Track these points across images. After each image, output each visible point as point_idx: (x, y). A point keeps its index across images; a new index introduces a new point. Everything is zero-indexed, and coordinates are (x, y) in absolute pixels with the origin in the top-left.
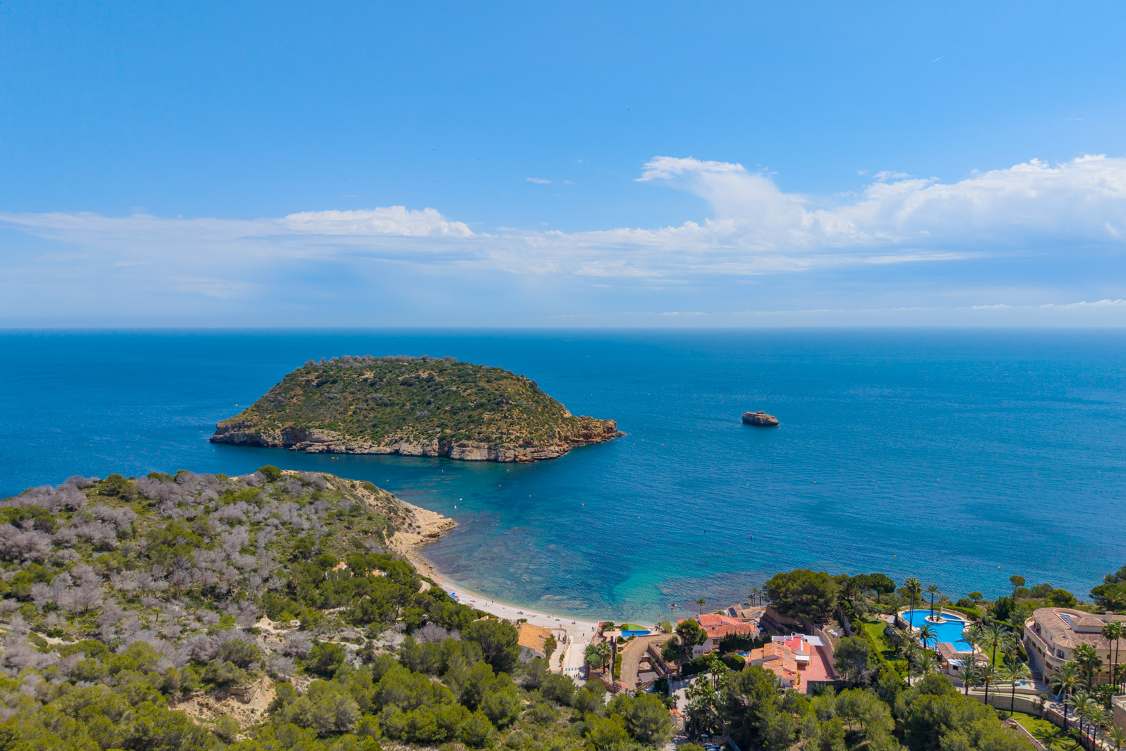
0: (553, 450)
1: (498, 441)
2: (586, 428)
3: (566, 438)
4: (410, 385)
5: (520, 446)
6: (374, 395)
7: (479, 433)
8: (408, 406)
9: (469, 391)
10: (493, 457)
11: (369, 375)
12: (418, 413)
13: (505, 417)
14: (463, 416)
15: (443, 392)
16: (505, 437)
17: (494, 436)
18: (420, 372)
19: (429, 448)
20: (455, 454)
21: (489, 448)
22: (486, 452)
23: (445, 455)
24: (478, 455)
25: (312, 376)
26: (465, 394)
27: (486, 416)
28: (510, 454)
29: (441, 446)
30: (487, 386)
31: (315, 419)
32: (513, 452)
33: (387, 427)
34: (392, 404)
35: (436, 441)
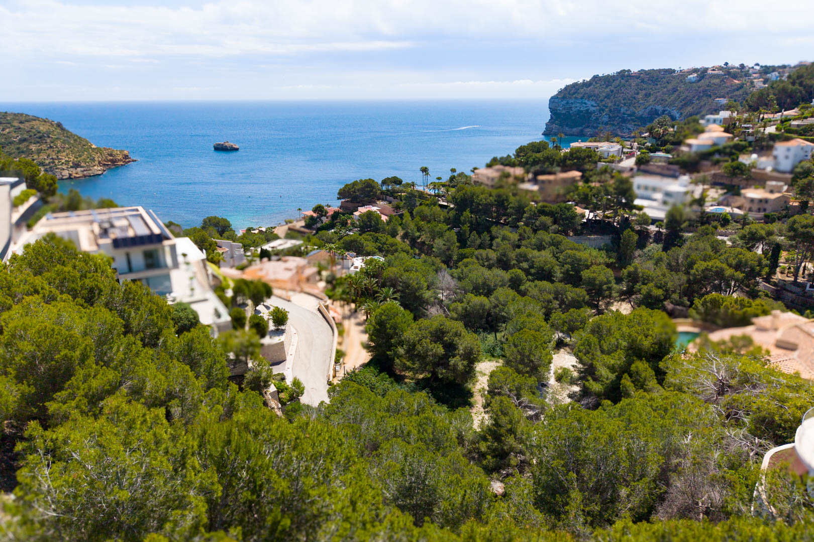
0: (97, 169)
1: (51, 165)
2: (111, 155)
5: (71, 167)
9: (7, 130)
13: (51, 147)
16: (56, 161)
17: (47, 162)
27: (33, 147)
30: (22, 126)
32: (67, 172)
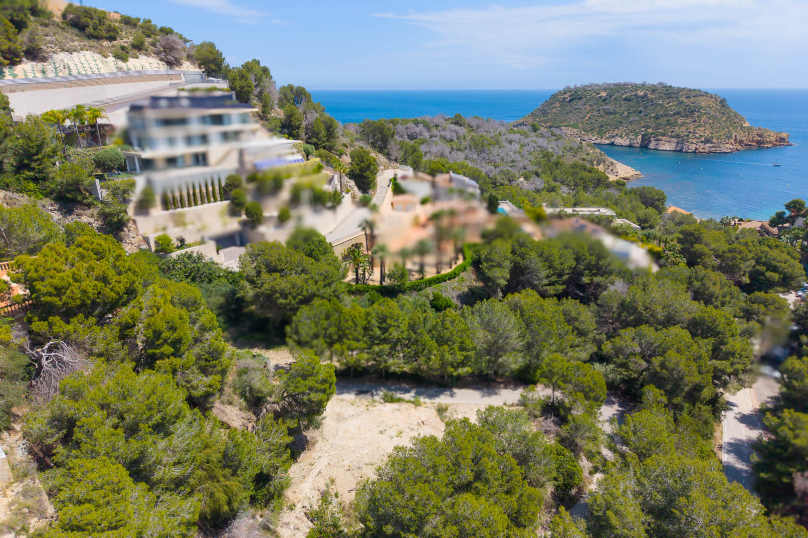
0: (727, 147)
1: (685, 138)
2: (760, 135)
3: (741, 142)
4: (630, 100)
5: (702, 142)
6: (605, 107)
7: (672, 132)
8: (626, 114)
9: (671, 104)
10: (678, 149)
11: (603, 94)
12: (632, 119)
13: (695, 121)
14: (663, 120)
15: (652, 105)
16: (691, 135)
17: (683, 134)
18: (639, 92)
19: (634, 141)
20: (652, 145)
21: (678, 143)
22: (675, 145)
23: (644, 146)
24: (667, 147)
25: (567, 95)
26: (668, 106)
27: (680, 121)
28: (693, 147)
29: (643, 140)
30: (685, 100)
31: (565, 121)
32: (695, 146)
33: (609, 127)
34: (615, 113)
35: (640, 137)
